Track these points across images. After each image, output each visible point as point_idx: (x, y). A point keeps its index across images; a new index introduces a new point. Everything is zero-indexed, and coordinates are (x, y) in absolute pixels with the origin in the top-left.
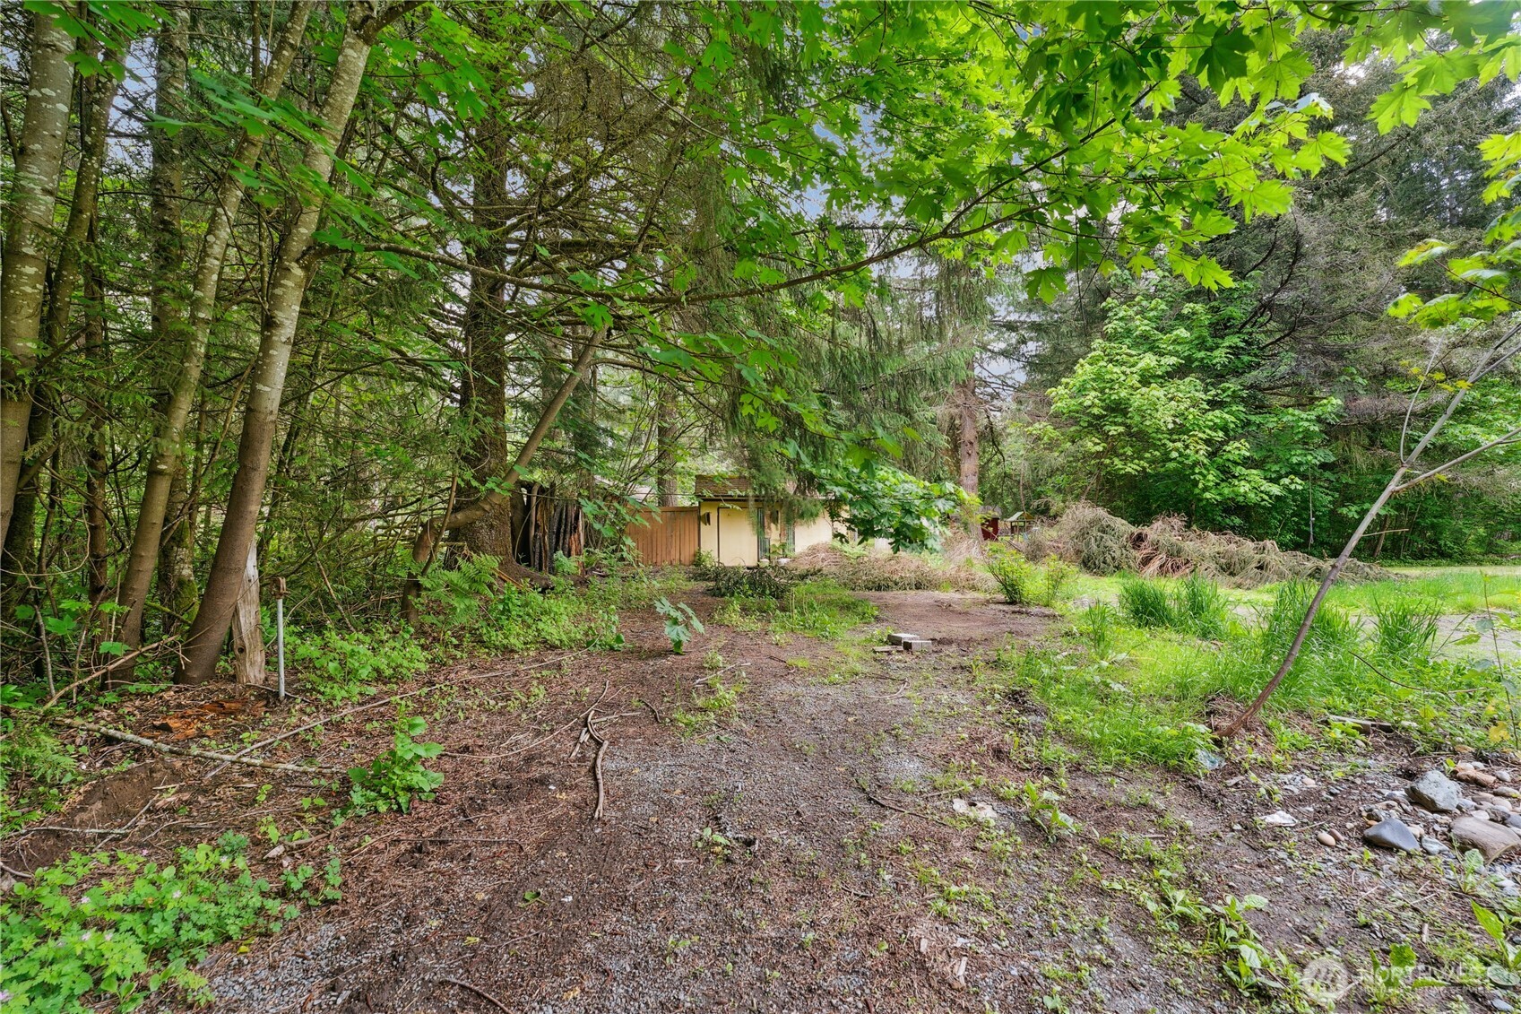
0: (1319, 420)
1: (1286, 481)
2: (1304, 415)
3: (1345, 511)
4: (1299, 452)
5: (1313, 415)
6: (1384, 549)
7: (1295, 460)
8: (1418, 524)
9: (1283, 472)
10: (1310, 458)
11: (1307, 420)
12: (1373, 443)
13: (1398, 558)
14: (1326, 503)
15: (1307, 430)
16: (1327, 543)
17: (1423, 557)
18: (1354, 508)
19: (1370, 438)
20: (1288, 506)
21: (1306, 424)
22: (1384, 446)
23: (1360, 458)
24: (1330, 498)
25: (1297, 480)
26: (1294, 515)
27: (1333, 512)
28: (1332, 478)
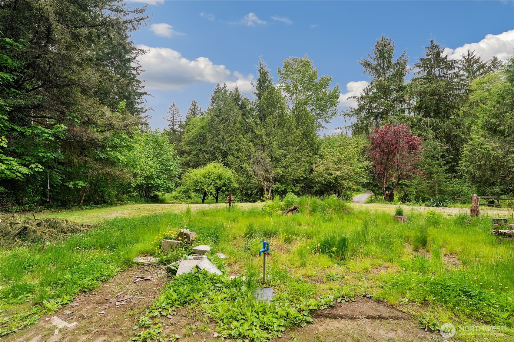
0: (54, 135)
1: (33, 166)
2: (46, 130)
3: (67, 184)
4: (43, 150)
5: (51, 132)
6: (84, 201)
7: (40, 155)
8: (97, 190)
9: (33, 161)
10: (49, 154)
11: (48, 134)
12: (81, 154)
13: (89, 205)
14: (58, 180)
15: (47, 139)
16: (60, 200)
17: (98, 204)
18: (71, 183)
19: (80, 151)
20: (38, 181)
21: (47, 135)
22: (86, 156)
23: (75, 160)
24: (60, 178)
25: (40, 166)
26: (40, 186)
27: (62, 185)
28: (62, 169)
